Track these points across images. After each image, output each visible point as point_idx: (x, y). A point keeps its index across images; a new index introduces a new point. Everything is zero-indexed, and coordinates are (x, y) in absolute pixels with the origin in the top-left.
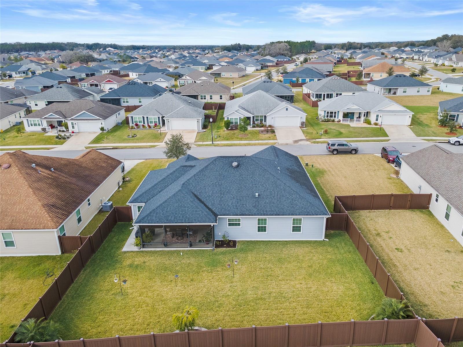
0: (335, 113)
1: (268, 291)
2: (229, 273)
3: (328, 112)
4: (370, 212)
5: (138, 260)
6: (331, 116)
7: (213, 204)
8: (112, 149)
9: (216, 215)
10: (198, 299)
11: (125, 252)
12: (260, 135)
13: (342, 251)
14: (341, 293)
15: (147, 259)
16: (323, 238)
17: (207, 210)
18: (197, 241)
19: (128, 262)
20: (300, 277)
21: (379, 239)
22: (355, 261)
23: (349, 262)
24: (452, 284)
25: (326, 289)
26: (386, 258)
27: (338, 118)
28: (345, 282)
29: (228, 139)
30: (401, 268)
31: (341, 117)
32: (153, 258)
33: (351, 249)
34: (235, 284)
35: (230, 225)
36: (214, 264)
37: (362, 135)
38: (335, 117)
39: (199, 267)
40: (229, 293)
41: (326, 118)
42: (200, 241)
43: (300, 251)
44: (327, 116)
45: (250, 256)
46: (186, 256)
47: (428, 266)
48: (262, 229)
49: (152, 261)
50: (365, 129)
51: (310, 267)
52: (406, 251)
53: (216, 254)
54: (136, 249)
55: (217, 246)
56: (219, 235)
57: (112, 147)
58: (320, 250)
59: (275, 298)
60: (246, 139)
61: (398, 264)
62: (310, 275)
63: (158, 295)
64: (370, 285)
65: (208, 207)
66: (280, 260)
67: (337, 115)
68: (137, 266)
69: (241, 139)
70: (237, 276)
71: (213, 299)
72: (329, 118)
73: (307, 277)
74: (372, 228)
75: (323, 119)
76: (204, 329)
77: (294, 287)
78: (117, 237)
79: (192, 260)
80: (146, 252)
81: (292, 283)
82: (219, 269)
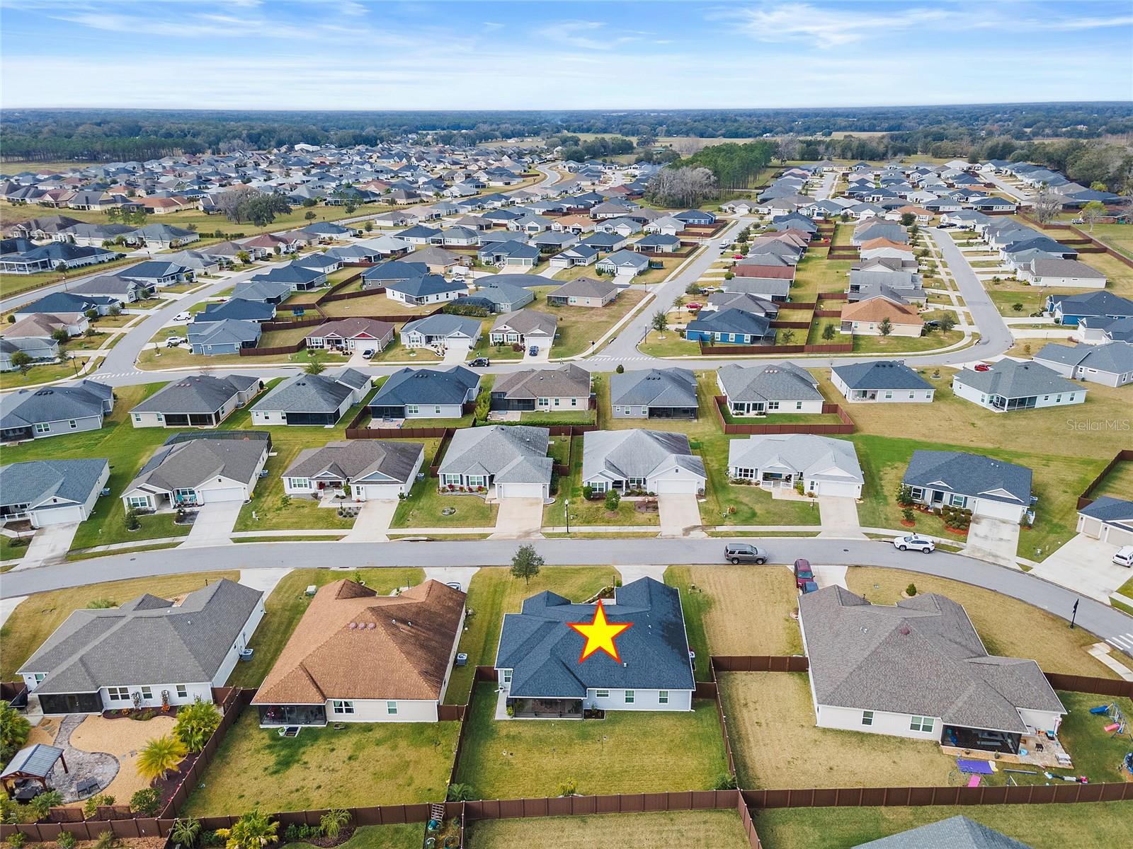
0: (752, 471)
1: (632, 765)
2: (599, 746)
3: (741, 470)
4: (746, 675)
5: (514, 731)
6: (747, 476)
7: (582, 675)
8: (427, 540)
9: (585, 688)
10: (574, 771)
11: (498, 721)
12: (637, 514)
13: (705, 724)
14: (693, 767)
15: (521, 729)
16: (690, 709)
17: (576, 681)
18: (567, 711)
19: (504, 732)
20: (662, 752)
21: (745, 711)
22: (714, 736)
23: (709, 737)
24: (790, 759)
25: (681, 763)
26: (743, 732)
27: (756, 478)
28: (699, 758)
29: (588, 523)
30: (752, 744)
31: (760, 477)
32: (526, 728)
33: (715, 722)
34: (603, 757)
35: (598, 695)
36: (585, 737)
37: (784, 520)
38: (752, 476)
39: (571, 739)
40: (599, 766)
41: (738, 477)
42: (569, 712)
43: (665, 723)
44: (740, 475)
45: (618, 729)
46: (557, 727)
47: (777, 742)
48: (629, 700)
49: (527, 732)
50: (792, 505)
51: (672, 741)
52: (764, 725)
53: (585, 726)
54: (509, 718)
55: (586, 717)
56: (588, 705)
57: (426, 535)
58: (685, 723)
59: (638, 770)
60: (616, 523)
61: (751, 739)
62: (670, 750)
63: (539, 766)
64: (721, 761)
65: (577, 679)
66: (644, 734)
67: (754, 474)
68: (514, 737)
69: (608, 523)
70: (605, 749)
71: (586, 771)
72: (743, 477)
73: (667, 752)
74: (742, 696)
75: (734, 479)
76: (580, 796)
77: (655, 761)
78: (484, 702)
79: (564, 732)
80: (518, 721)
81: (654, 757)
82: (590, 742)
